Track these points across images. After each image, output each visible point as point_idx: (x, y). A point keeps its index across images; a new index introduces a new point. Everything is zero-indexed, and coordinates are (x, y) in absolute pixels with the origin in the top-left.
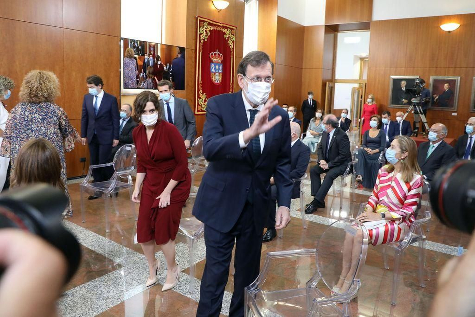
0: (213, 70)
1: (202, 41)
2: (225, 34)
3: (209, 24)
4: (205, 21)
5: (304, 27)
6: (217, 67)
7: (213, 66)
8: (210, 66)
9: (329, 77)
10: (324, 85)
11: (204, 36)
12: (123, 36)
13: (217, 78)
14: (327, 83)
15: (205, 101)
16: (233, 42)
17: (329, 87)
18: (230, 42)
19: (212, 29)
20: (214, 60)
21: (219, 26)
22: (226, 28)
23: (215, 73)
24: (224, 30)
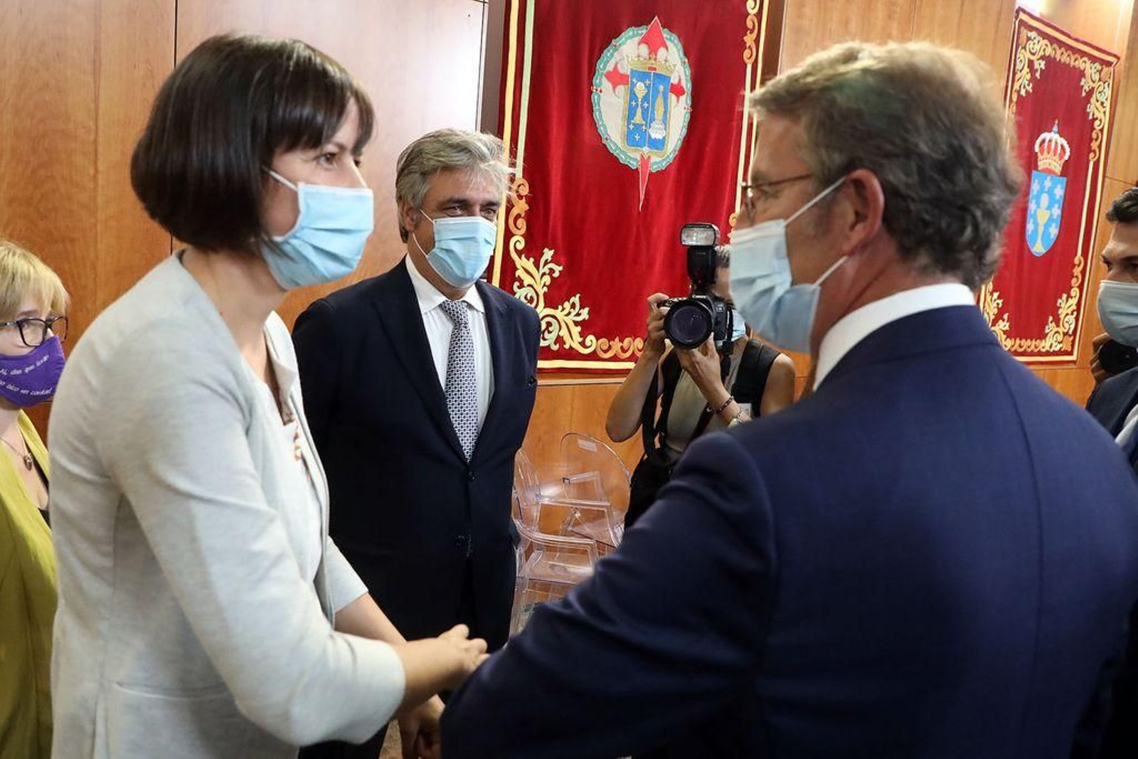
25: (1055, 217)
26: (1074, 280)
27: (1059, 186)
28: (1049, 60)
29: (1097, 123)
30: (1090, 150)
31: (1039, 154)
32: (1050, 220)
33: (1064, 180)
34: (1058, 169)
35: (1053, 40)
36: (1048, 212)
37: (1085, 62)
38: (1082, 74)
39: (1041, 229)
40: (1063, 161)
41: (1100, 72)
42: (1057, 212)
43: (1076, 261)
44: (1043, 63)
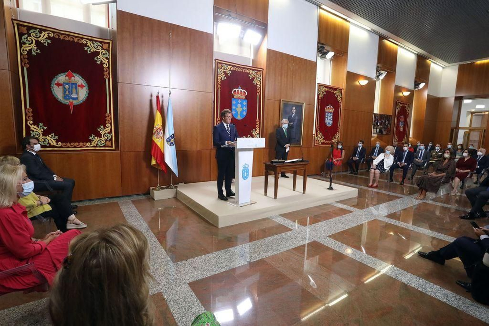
0: (400, 125)
1: (398, 112)
2: (406, 107)
3: (401, 103)
4: (399, 102)
5: (439, 98)
6: (402, 123)
7: (400, 123)
8: (399, 123)
9: (455, 126)
10: (452, 131)
11: (398, 109)
12: (374, 113)
13: (401, 129)
14: (454, 130)
15: (397, 140)
16: (409, 111)
17: (455, 132)
18: (407, 111)
19: (401, 105)
20: (401, 120)
21: (404, 104)
22: (406, 104)
23: (401, 126)
24: (406, 105)
25: (244, 110)
26: (257, 126)
27: (245, 102)
28: (232, 71)
29: (258, 86)
30: (257, 92)
31: (234, 94)
32: (243, 111)
33: (246, 100)
34: (244, 97)
35: (233, 66)
36: (242, 109)
37: (249, 71)
38: (249, 74)
39: (239, 113)
40: (245, 96)
41: (257, 73)
42: (245, 108)
43: (257, 121)
44: (230, 72)
